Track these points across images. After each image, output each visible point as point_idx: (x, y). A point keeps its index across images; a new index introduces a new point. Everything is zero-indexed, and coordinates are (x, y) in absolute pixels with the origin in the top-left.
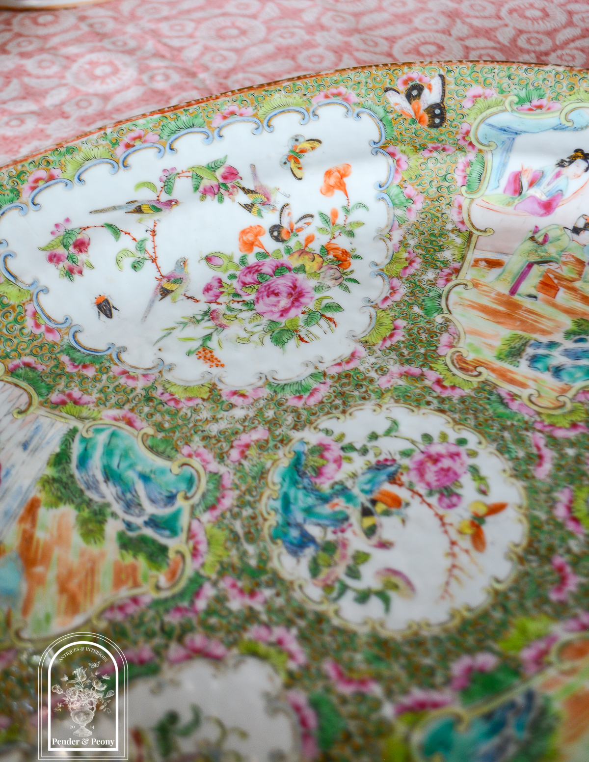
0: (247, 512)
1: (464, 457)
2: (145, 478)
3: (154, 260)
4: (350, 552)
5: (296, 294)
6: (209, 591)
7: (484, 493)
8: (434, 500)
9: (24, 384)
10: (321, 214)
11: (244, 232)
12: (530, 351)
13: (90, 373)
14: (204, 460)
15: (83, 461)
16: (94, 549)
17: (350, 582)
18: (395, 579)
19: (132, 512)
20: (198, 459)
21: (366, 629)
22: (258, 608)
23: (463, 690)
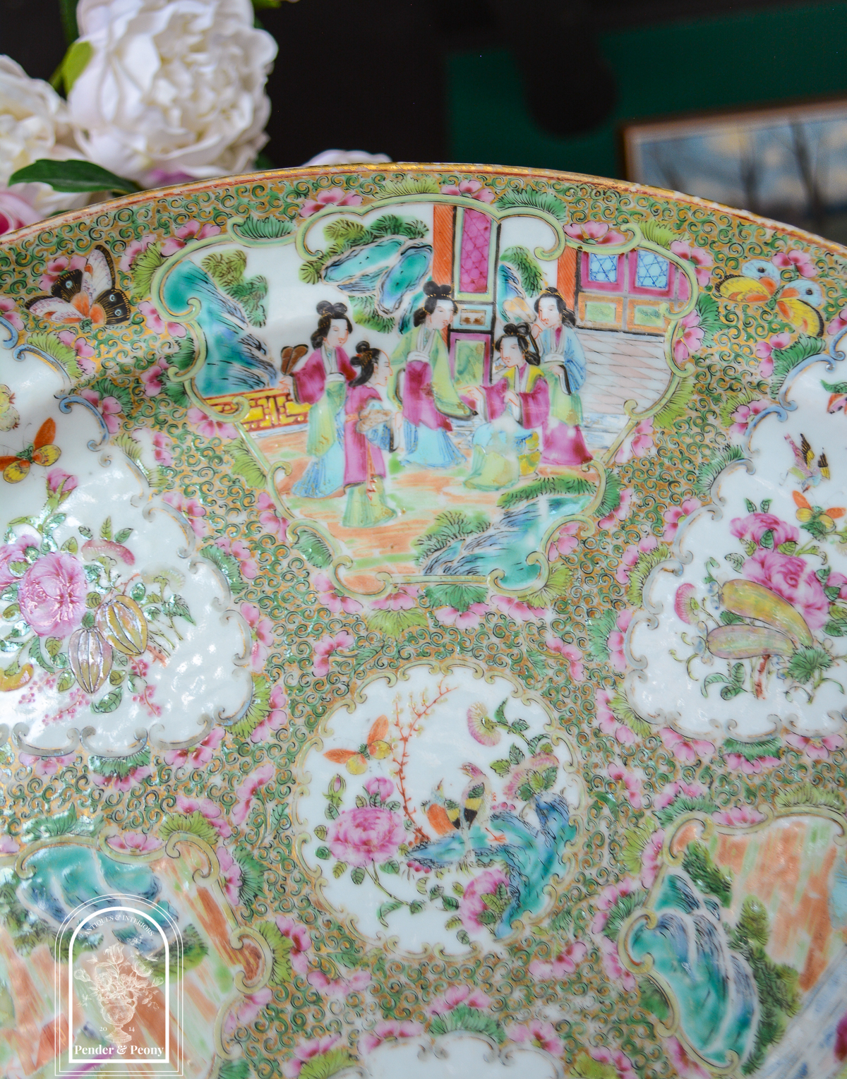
0: (592, 873)
1: (332, 833)
2: (684, 966)
4: (508, 778)
6: (658, 799)
7: (339, 780)
8: (396, 797)
14: (614, 960)
15: (745, 1020)
16: (756, 898)
17: (524, 747)
19: (709, 926)
20: (620, 965)
21: (532, 694)
22: (619, 762)
23: (480, 602)
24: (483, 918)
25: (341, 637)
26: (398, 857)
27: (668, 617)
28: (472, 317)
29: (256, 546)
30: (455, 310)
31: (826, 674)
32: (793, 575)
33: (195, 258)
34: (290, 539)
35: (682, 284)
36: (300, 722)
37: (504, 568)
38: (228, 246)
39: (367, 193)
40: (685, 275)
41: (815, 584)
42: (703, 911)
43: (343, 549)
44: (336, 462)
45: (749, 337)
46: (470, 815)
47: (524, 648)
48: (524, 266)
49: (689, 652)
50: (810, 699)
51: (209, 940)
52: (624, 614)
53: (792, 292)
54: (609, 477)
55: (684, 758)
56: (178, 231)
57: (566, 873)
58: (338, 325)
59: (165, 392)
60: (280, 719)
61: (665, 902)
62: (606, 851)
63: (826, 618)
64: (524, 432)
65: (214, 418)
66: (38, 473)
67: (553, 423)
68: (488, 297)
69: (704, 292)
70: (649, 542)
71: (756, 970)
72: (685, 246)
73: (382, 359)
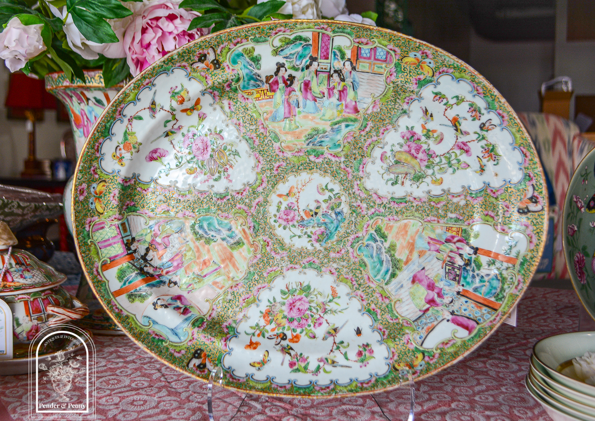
0: (349, 231)
1: (278, 216)
2: (372, 257)
3: (335, 343)
4: (327, 204)
5: (292, 306)
6: (370, 213)
7: (280, 202)
8: (296, 208)
9: (395, 312)
10: (264, 337)
11: (297, 342)
12: (232, 241)
13: (373, 306)
15: (387, 272)
16: (394, 240)
17: (332, 196)
18: (321, 191)
20: (354, 255)
21: (336, 181)
22: (359, 202)
23: (322, 154)
24: (318, 240)
25: (282, 163)
26: (296, 223)
27: (378, 161)
28: (324, 67)
29: (258, 136)
30: (319, 65)
31: (423, 180)
32: (418, 150)
33: (239, 49)
34: (268, 134)
35: (390, 58)
36: (270, 186)
37: (330, 145)
38: (249, 45)
39: (291, 29)
40: (391, 55)
41: (424, 153)
42: (379, 243)
43: (283, 137)
44: (282, 110)
45: (411, 76)
46: (316, 214)
47: (334, 168)
48: (340, 51)
49: (383, 171)
50: (418, 187)
51: (245, 241)
52: (365, 160)
53: (424, 63)
54: (364, 118)
55: (378, 202)
56: (234, 41)
57: (342, 230)
58: (282, 69)
59: (231, 89)
60: (264, 185)
61: (368, 240)
62: (353, 225)
63: (426, 164)
64: (338, 103)
65: (246, 97)
66: (196, 113)
67: (348, 100)
68: (328, 61)
69: (397, 61)
70: (375, 138)
71: (392, 259)
72: (391, 47)
73: (296, 79)
